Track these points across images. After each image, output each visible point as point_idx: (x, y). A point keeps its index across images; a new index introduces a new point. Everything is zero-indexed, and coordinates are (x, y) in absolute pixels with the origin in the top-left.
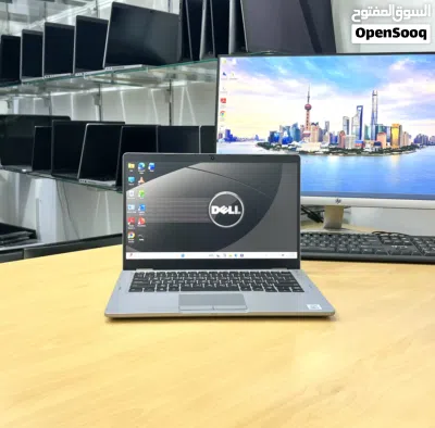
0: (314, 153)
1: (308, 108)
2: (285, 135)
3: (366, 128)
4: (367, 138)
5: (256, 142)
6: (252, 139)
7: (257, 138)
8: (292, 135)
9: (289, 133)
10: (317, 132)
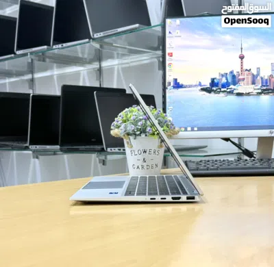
0: (248, 94)
1: (242, 57)
2: (224, 80)
5: (200, 88)
6: (196, 86)
7: (200, 84)
8: (230, 80)
9: (227, 79)
10: (250, 77)
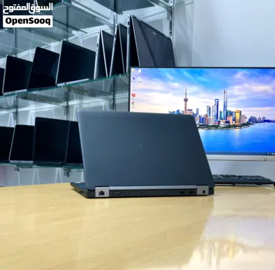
1: (186, 100)
3: (221, 112)
4: (221, 119)
